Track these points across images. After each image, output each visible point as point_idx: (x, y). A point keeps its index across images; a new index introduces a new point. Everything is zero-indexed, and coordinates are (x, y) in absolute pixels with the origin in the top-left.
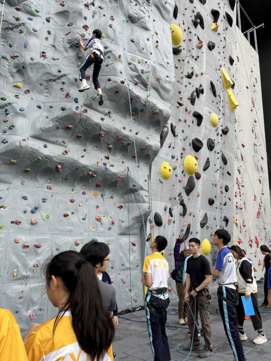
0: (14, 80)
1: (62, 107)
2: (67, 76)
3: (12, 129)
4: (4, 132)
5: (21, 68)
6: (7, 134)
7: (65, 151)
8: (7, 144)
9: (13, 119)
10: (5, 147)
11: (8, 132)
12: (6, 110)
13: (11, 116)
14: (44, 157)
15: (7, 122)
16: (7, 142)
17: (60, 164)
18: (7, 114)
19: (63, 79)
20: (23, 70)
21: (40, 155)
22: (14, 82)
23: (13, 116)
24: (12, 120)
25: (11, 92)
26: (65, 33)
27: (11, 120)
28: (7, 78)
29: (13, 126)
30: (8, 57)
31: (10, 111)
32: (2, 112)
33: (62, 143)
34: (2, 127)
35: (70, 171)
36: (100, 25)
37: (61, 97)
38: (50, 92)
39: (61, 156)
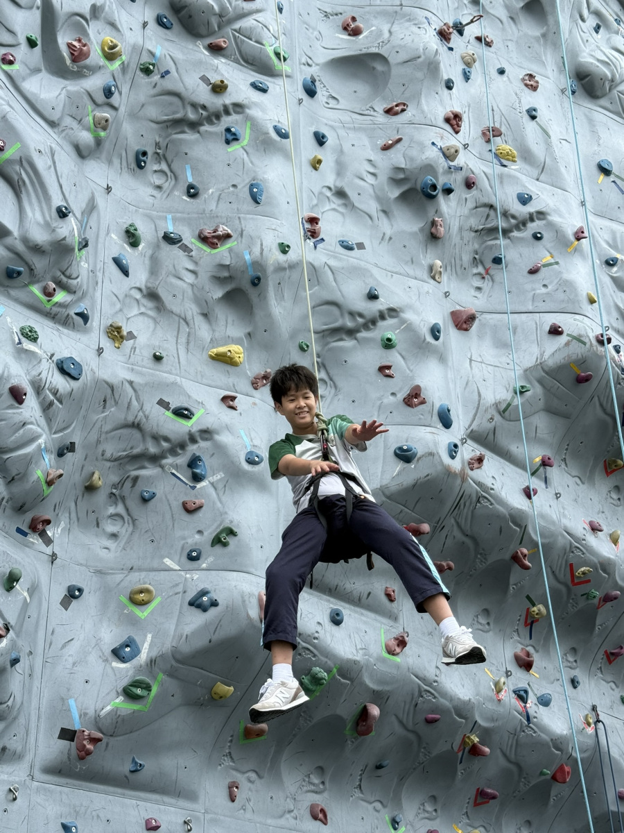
0: (214, 331)
1: (400, 449)
2: (402, 315)
3: (225, 545)
4: (191, 558)
5: (246, 285)
6: (204, 565)
7: (396, 639)
8: (213, 612)
9: (224, 499)
10: (206, 626)
11: (211, 559)
12: (194, 462)
13: (212, 484)
14: (335, 670)
15: (200, 514)
16: (214, 604)
17: (378, 697)
18: (197, 478)
19: (387, 329)
20: (252, 293)
21: (324, 659)
22: (214, 342)
23: (220, 486)
24: (219, 505)
25: (205, 381)
26: (381, 143)
27: (214, 503)
28: (187, 323)
29: (231, 532)
30: (189, 239)
31: (208, 463)
32: (177, 467)
33: (384, 599)
34: (178, 533)
35: (404, 732)
36: (495, 108)
37: (385, 401)
38: (335, 378)
39: (383, 660)
